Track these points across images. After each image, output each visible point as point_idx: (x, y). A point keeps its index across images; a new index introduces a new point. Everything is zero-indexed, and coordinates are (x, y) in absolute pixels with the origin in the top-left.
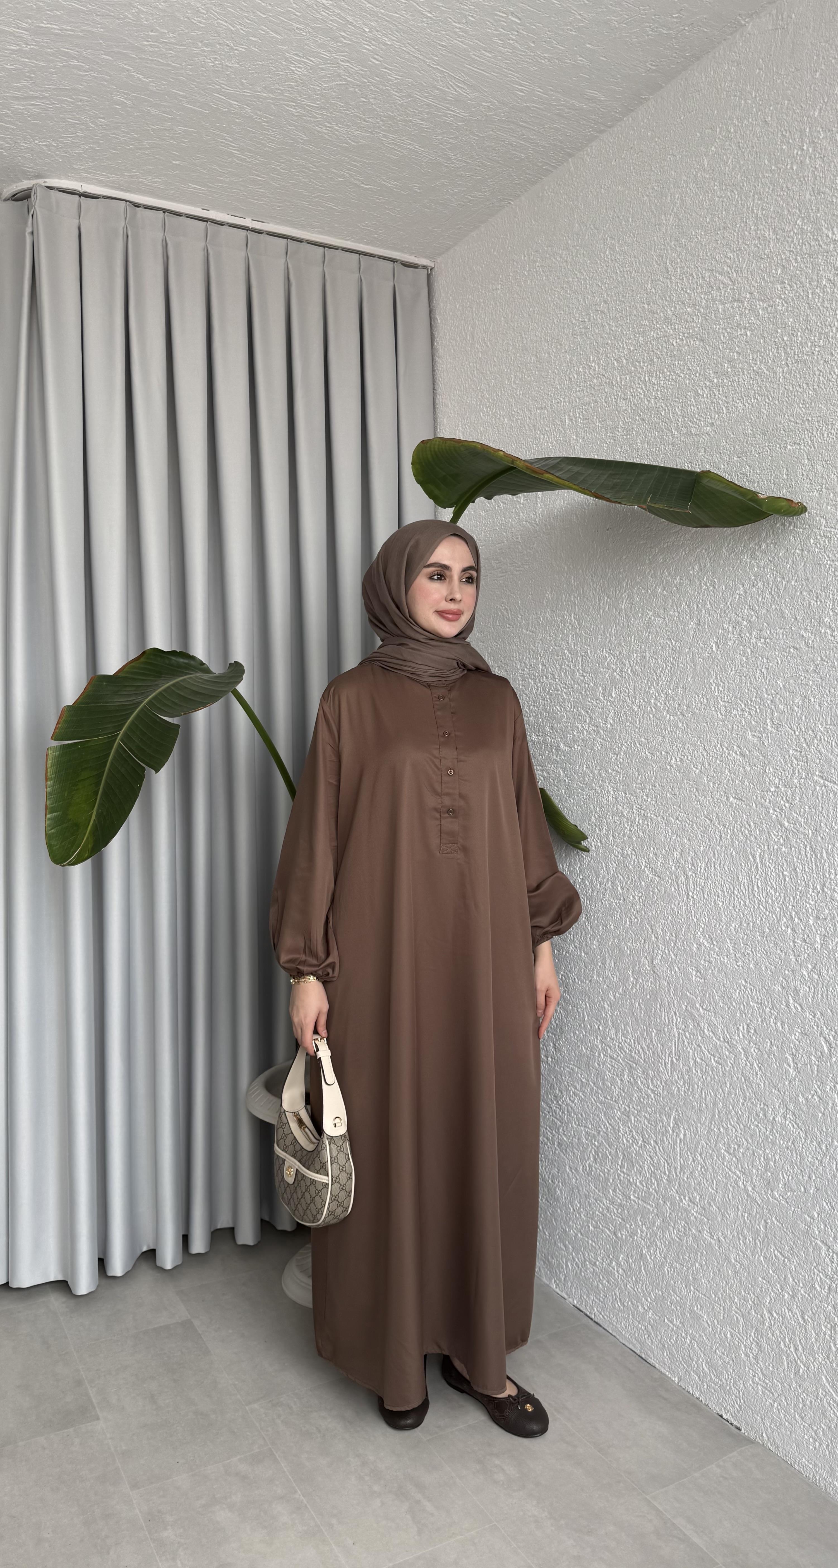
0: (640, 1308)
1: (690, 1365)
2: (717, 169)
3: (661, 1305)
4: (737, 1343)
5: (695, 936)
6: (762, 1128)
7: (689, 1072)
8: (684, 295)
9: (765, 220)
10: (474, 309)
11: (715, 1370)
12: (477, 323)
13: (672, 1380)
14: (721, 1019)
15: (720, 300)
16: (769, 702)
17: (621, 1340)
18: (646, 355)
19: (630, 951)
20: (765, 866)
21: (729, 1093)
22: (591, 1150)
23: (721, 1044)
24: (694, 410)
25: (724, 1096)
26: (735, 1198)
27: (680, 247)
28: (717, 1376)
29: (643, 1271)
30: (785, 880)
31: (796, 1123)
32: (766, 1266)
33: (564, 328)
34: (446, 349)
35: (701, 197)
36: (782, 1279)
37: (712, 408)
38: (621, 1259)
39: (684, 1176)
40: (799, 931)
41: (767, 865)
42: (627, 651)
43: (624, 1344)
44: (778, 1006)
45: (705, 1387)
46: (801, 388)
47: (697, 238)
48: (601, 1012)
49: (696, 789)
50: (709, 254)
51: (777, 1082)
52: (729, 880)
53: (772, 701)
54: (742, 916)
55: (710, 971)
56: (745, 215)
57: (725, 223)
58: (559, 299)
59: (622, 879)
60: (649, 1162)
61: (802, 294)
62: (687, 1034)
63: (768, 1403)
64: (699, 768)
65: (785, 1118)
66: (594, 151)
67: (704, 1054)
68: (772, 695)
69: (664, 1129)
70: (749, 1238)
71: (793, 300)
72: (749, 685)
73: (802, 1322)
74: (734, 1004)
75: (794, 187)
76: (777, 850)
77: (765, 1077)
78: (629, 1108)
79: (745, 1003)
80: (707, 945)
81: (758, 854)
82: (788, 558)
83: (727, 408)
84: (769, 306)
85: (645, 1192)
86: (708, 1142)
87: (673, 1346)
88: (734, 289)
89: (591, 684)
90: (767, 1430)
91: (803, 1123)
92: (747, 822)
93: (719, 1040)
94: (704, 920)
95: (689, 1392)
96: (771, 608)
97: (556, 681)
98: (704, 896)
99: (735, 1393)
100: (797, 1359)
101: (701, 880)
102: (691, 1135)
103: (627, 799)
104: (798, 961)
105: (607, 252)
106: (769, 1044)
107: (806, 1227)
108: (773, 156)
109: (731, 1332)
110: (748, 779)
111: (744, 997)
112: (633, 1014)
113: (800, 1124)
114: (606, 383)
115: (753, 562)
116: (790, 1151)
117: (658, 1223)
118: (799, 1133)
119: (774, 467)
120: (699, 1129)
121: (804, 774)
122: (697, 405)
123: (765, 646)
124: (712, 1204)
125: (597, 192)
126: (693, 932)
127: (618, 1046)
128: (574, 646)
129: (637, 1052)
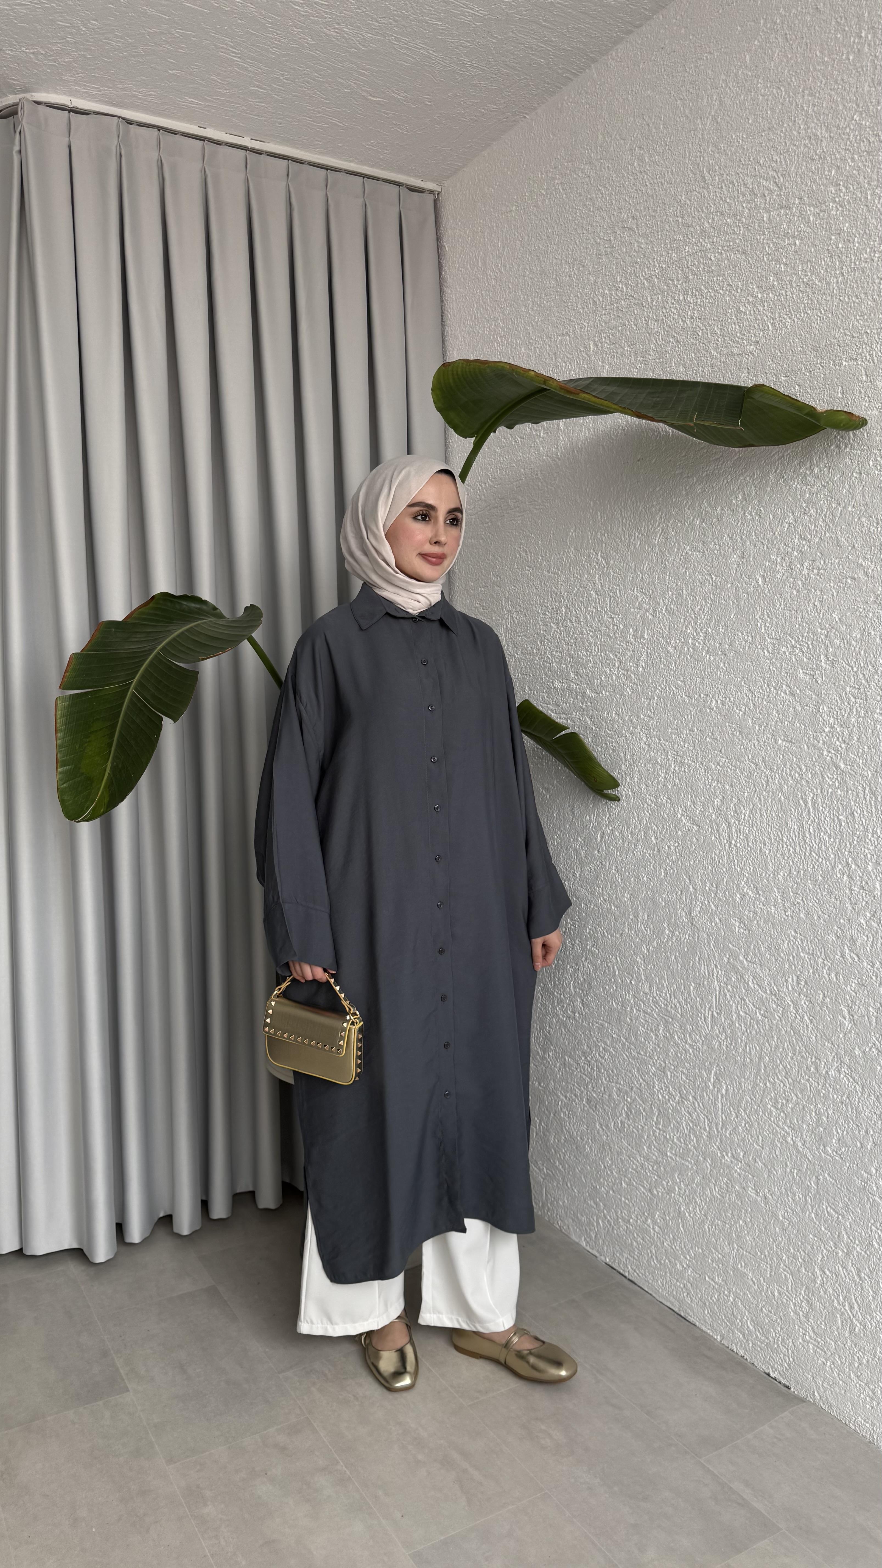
0: (678, 1266)
1: (733, 1323)
2: (760, 64)
3: (701, 1263)
4: (785, 1301)
5: (738, 886)
6: (813, 1082)
7: (731, 1026)
8: (724, 205)
9: (816, 117)
10: (486, 234)
11: (761, 1328)
12: (490, 249)
13: (714, 1339)
14: (768, 970)
15: (765, 208)
16: (822, 637)
17: (657, 1298)
18: (680, 272)
19: (665, 903)
20: (818, 810)
21: (777, 1047)
22: (623, 1106)
23: (767, 996)
24: (735, 328)
25: (771, 1050)
26: (784, 1155)
27: (718, 153)
28: (763, 1334)
29: (682, 1229)
30: (841, 825)
31: (851, 1077)
32: (817, 1223)
33: (587, 248)
34: (455, 278)
35: (742, 97)
36: (836, 1236)
37: (756, 325)
38: (657, 1216)
39: (726, 1132)
40: (856, 878)
41: (820, 810)
42: (662, 590)
43: (661, 1302)
44: (832, 957)
45: (750, 1345)
46: (858, 298)
47: (737, 141)
48: (633, 966)
49: (740, 732)
50: (751, 159)
51: (831, 1035)
52: (777, 827)
53: (826, 636)
54: (791, 863)
55: (755, 922)
56: (793, 113)
57: (771, 123)
58: (581, 217)
59: (656, 828)
60: (687, 1118)
61: (860, 196)
62: (729, 987)
63: (820, 1361)
64: (743, 710)
65: (839, 1072)
66: (620, 55)
67: (748, 1007)
68: (826, 629)
69: (704, 1084)
70: (799, 1195)
71: (849, 203)
72: (800, 619)
73: (858, 1280)
74: (782, 955)
75: (851, 79)
76: (832, 793)
77: (817, 1030)
78: (665, 1063)
79: (794, 954)
80: (752, 895)
81: (810, 798)
82: (843, 482)
83: (773, 324)
84: (821, 211)
85: (683, 1149)
86: (753, 1097)
87: (715, 1303)
88: (781, 195)
89: (621, 626)
90: (819, 1389)
91: (860, 1077)
92: (797, 765)
93: (765, 992)
94: (748, 869)
95: (733, 1351)
96: (825, 536)
97: (581, 624)
98: (748, 844)
99: (783, 1351)
100: (852, 1317)
101: (745, 828)
102: (734, 1090)
103: (662, 745)
104: (855, 910)
105: (636, 164)
106: (821, 996)
107: (863, 1183)
108: (826, 46)
109: (778, 1290)
110: (799, 720)
111: (793, 948)
112: (669, 968)
113: (856, 1077)
114: (635, 304)
115: (804, 487)
116: (845, 1106)
117: (698, 1179)
118: (855, 1087)
119: (827, 386)
120: (743, 1084)
121: (863, 712)
122: (739, 323)
123: (818, 578)
124: (758, 1160)
125: (624, 99)
126: (736, 882)
127: (653, 1000)
128: (602, 586)
129: (673, 1006)
